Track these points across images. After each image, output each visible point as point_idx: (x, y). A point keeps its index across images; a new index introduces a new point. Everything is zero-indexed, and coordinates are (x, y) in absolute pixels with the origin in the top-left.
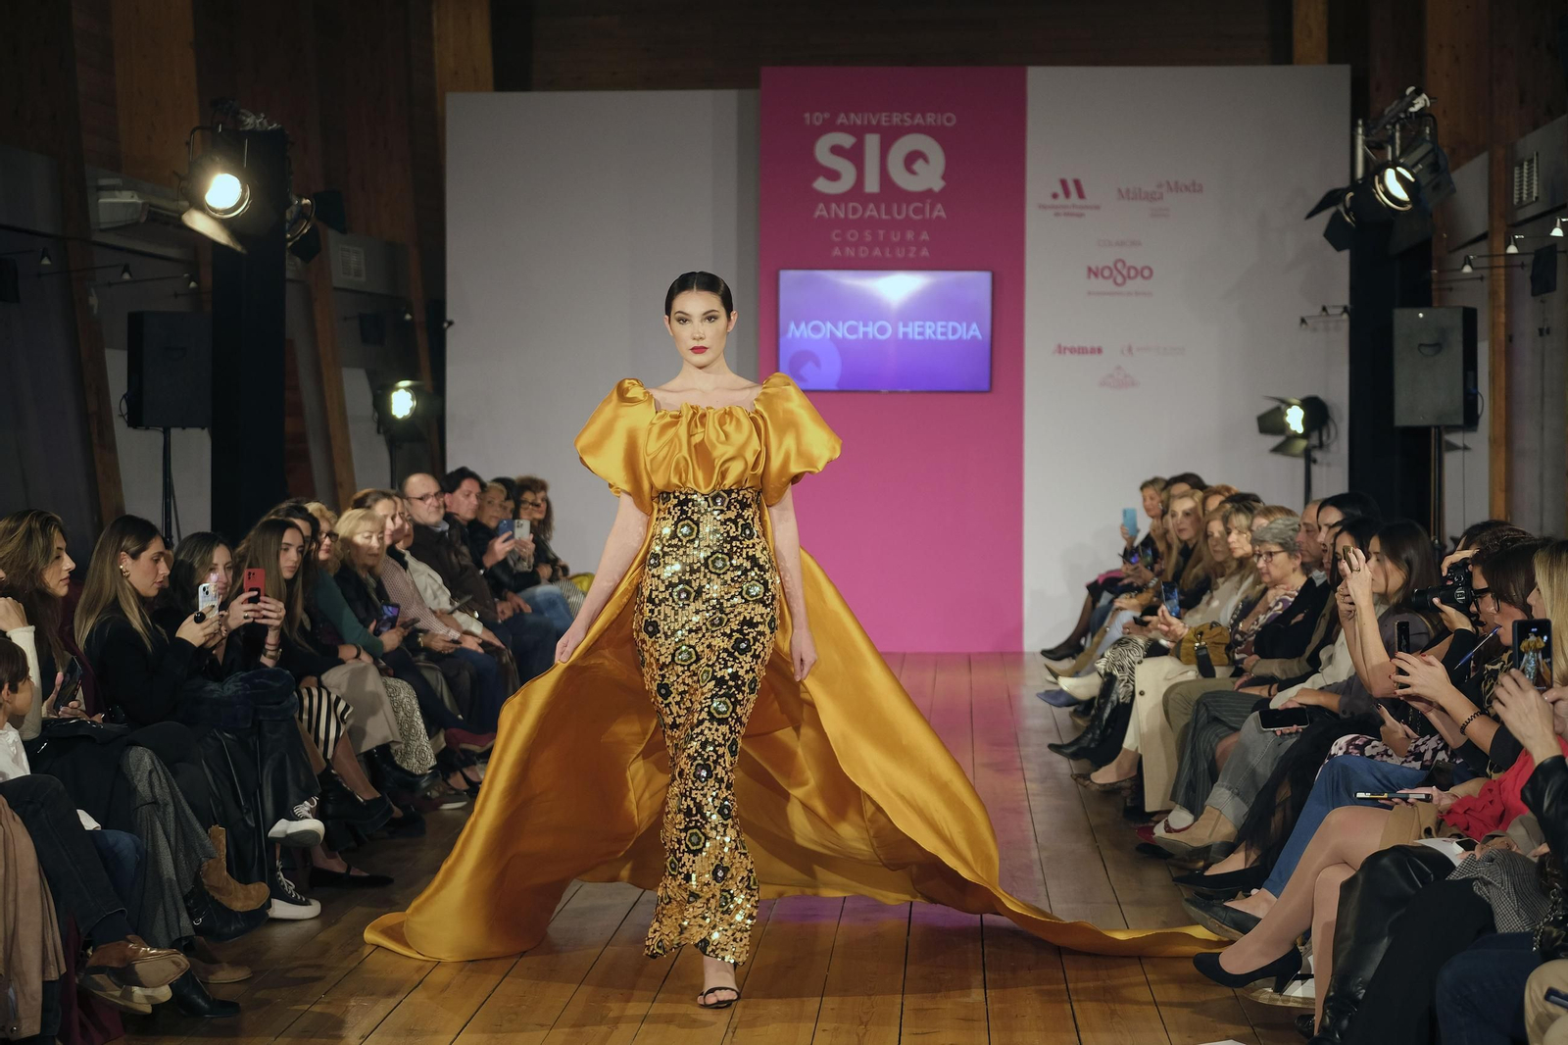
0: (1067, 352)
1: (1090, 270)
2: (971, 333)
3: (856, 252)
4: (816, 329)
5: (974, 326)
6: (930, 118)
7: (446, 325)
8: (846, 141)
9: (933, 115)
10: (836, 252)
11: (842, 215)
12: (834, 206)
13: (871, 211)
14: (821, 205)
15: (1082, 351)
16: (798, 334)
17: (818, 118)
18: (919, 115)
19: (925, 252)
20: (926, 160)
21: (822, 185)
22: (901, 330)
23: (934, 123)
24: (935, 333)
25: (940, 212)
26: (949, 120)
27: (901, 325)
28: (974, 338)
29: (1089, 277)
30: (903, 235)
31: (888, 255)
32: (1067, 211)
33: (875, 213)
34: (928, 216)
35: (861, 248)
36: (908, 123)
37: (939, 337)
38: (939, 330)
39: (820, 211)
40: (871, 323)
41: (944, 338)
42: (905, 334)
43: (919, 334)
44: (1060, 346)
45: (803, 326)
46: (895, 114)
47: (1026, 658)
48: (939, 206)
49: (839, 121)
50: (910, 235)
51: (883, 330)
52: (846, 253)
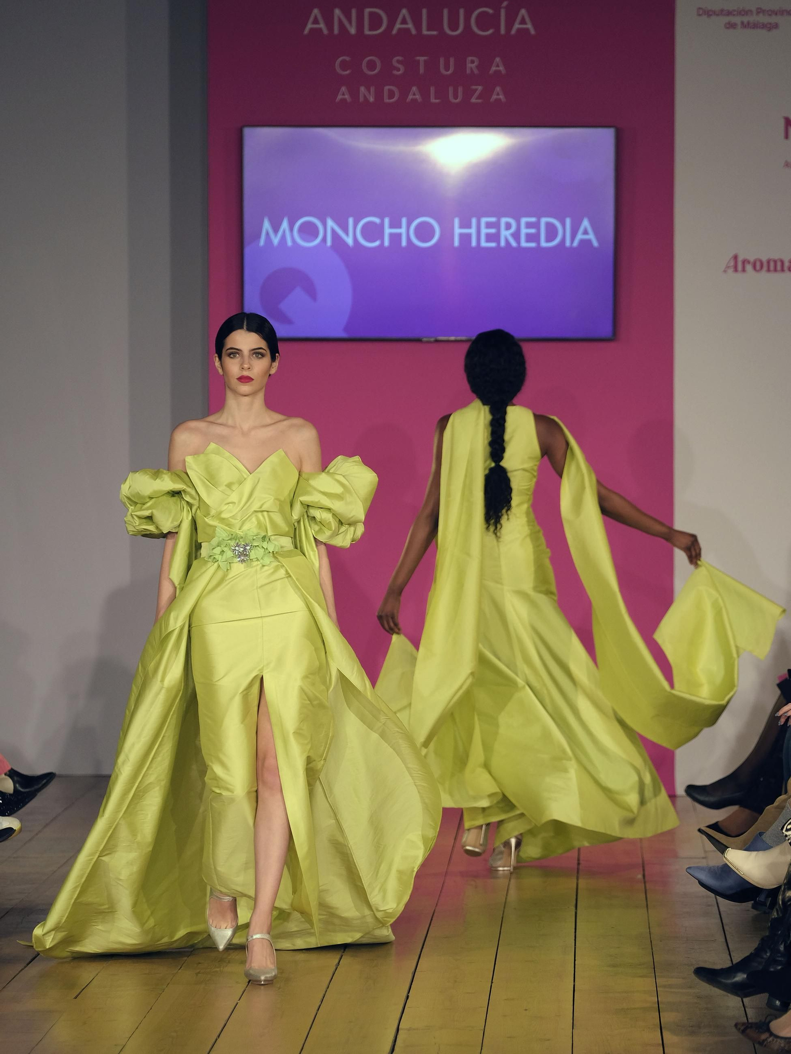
0: (749, 268)
2: (580, 236)
3: (379, 95)
4: (309, 231)
5: (586, 223)
10: (343, 94)
11: (353, 31)
12: (337, 12)
13: (404, 22)
14: (316, 14)
15: (774, 267)
16: (276, 241)
19: (498, 94)
22: (457, 231)
24: (516, 236)
25: (524, 22)
27: (457, 221)
28: (585, 243)
30: (461, 65)
31: (433, 100)
32: (746, 19)
33: (411, 25)
34: (503, 31)
35: (387, 88)
37: (524, 244)
38: (524, 231)
39: (315, 22)
40: (404, 221)
41: (533, 245)
42: (465, 238)
43: (489, 238)
44: (735, 258)
45: (285, 224)
48: (523, 12)
50: (472, 64)
51: (424, 232)
52: (361, 99)
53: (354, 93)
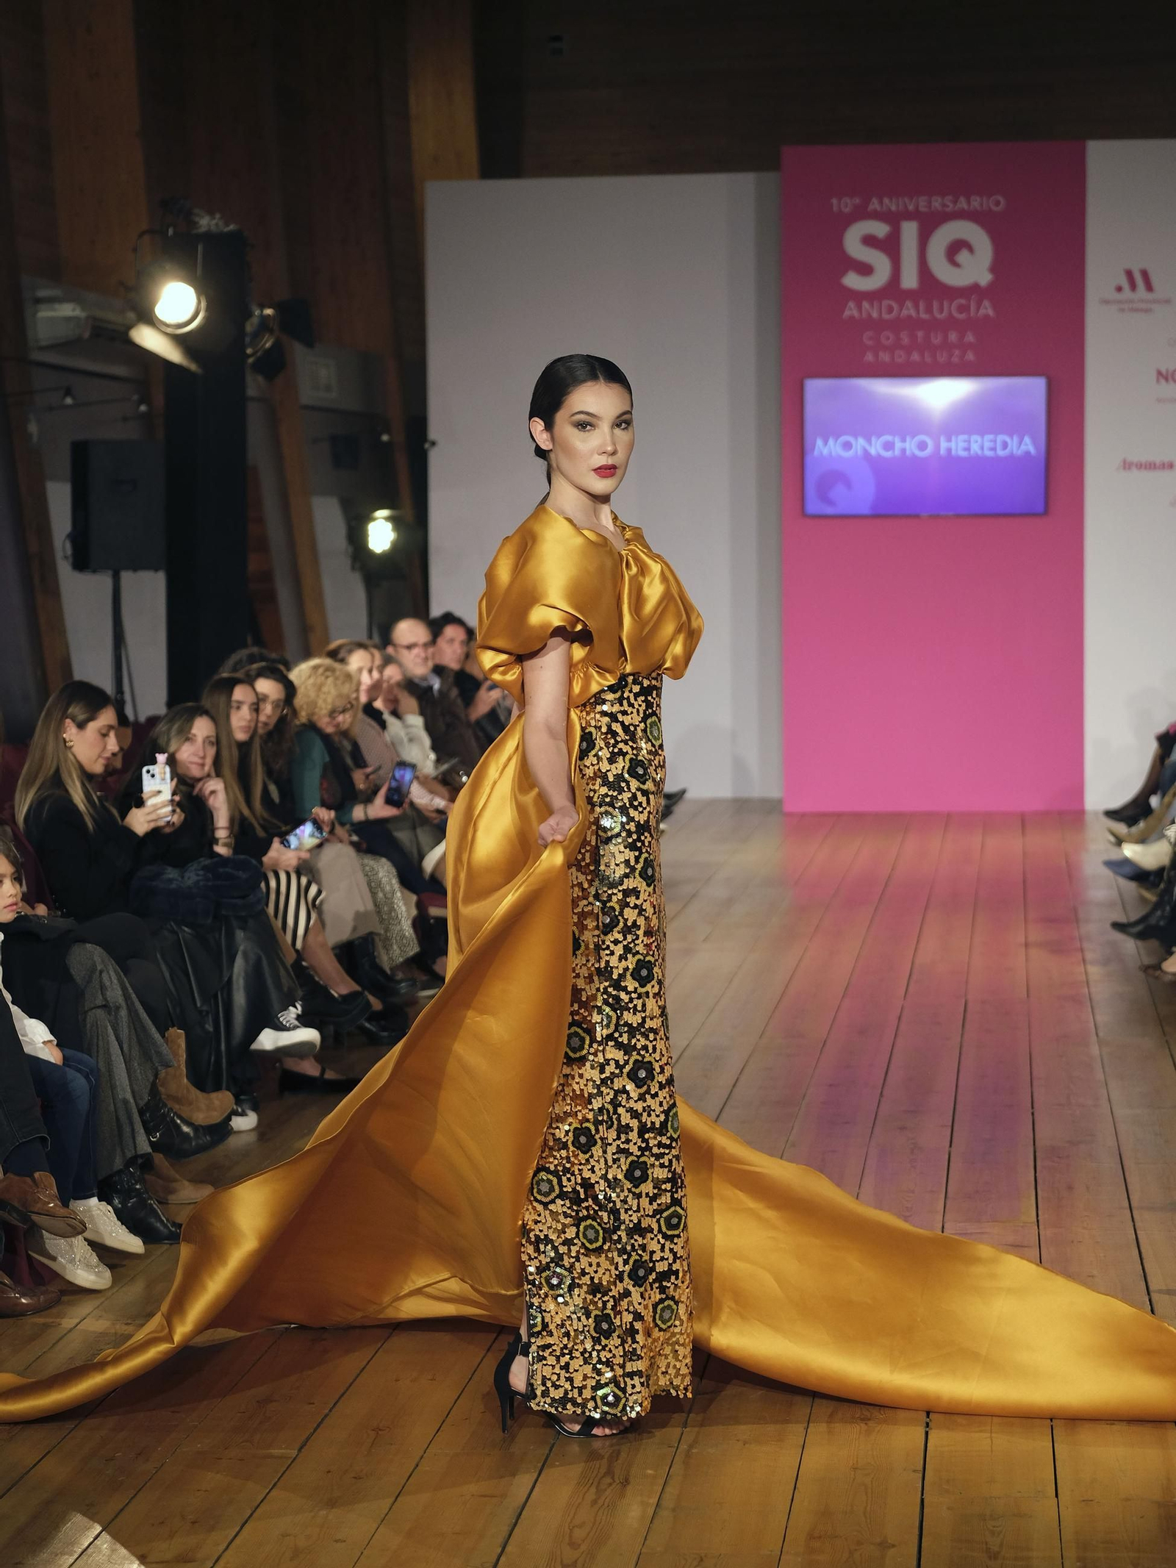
0: (1133, 468)
1: (1159, 373)
2: (1023, 448)
3: (892, 357)
4: (847, 446)
5: (1027, 440)
6: (976, 202)
7: (427, 446)
8: (880, 229)
9: (978, 199)
10: (869, 357)
11: (875, 315)
13: (909, 310)
14: (851, 304)
15: (1151, 466)
16: (825, 451)
17: (846, 205)
18: (962, 199)
19: (970, 356)
20: (970, 249)
21: (853, 281)
22: (944, 445)
23: (979, 208)
24: (982, 448)
25: (987, 309)
26: (998, 203)
27: (942, 439)
28: (1028, 453)
29: (1158, 381)
30: (946, 337)
31: (928, 359)
32: (1132, 305)
33: (913, 313)
34: (974, 314)
35: (897, 352)
36: (951, 207)
37: (986, 454)
38: (987, 445)
39: (851, 310)
40: (908, 439)
41: (992, 454)
42: (949, 450)
43: (964, 449)
44: (1125, 462)
45: (831, 442)
46: (934, 198)
47: (1088, 818)
48: (986, 303)
49: (871, 207)
50: (953, 337)
51: (922, 446)
52: (880, 359)
53: (876, 356)
